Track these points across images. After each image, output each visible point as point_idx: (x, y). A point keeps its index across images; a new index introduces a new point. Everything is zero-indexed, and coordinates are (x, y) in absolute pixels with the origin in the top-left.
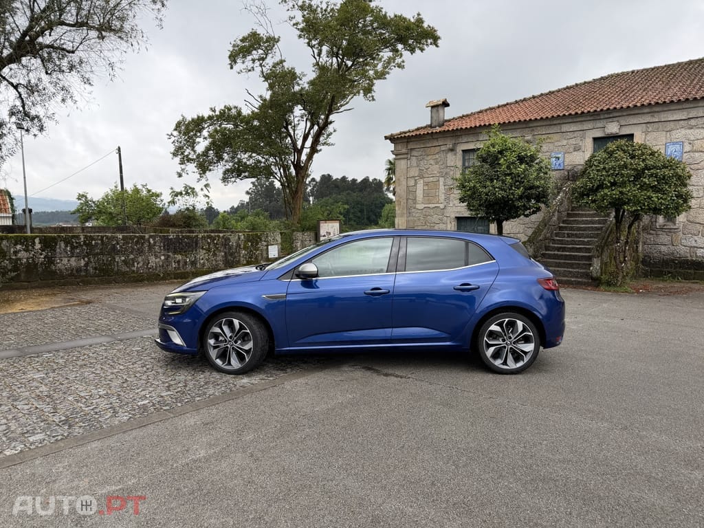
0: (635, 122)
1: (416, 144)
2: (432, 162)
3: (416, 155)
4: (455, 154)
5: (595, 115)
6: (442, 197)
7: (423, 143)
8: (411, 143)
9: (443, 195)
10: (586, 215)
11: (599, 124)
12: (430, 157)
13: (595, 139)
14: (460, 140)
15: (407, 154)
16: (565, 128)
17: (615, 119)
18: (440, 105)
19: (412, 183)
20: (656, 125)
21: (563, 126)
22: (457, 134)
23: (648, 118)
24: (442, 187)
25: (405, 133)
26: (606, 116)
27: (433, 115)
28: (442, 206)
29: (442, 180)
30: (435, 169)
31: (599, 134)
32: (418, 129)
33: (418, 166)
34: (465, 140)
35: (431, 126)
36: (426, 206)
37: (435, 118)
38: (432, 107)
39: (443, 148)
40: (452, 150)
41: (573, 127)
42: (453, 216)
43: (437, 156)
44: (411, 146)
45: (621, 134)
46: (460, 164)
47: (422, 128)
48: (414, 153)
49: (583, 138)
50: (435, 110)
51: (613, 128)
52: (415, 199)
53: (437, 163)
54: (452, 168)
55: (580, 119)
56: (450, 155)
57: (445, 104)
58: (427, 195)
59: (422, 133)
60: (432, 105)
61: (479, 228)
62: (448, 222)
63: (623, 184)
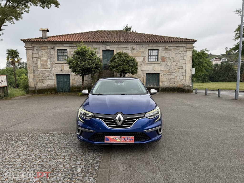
0: (114, 46)
1: (36, 44)
2: (44, 52)
3: (36, 49)
4: (54, 50)
5: (103, 43)
6: (49, 66)
7: (40, 45)
8: (34, 44)
9: (50, 66)
10: (104, 74)
11: (104, 46)
12: (43, 50)
13: (103, 50)
14: (56, 45)
15: (32, 48)
16: (94, 46)
17: (109, 45)
18: (46, 30)
19: (35, 60)
20: (119, 48)
21: (93, 45)
22: (55, 43)
23: (117, 46)
24: (49, 62)
25: (31, 39)
26: (106, 43)
27: (43, 34)
28: (50, 70)
29: (49, 60)
30: (46, 55)
31: (104, 49)
32: (36, 39)
33: (37, 53)
34: (58, 45)
35: (42, 38)
36: (42, 69)
37: (44, 35)
38: (42, 31)
39: (49, 47)
40: (53, 48)
41: (96, 46)
42: (55, 73)
43: (46, 50)
44: (33, 45)
45: (110, 49)
46: (56, 54)
47: (37, 38)
48: (35, 48)
49: (99, 50)
50: (44, 32)
51: (108, 48)
52: (37, 67)
53: (46, 53)
54: (53, 55)
55: (98, 43)
56: (52, 50)
57: (48, 31)
58: (42, 65)
59: (39, 40)
60: (42, 30)
61: (65, 78)
62: (53, 76)
63: (125, 65)
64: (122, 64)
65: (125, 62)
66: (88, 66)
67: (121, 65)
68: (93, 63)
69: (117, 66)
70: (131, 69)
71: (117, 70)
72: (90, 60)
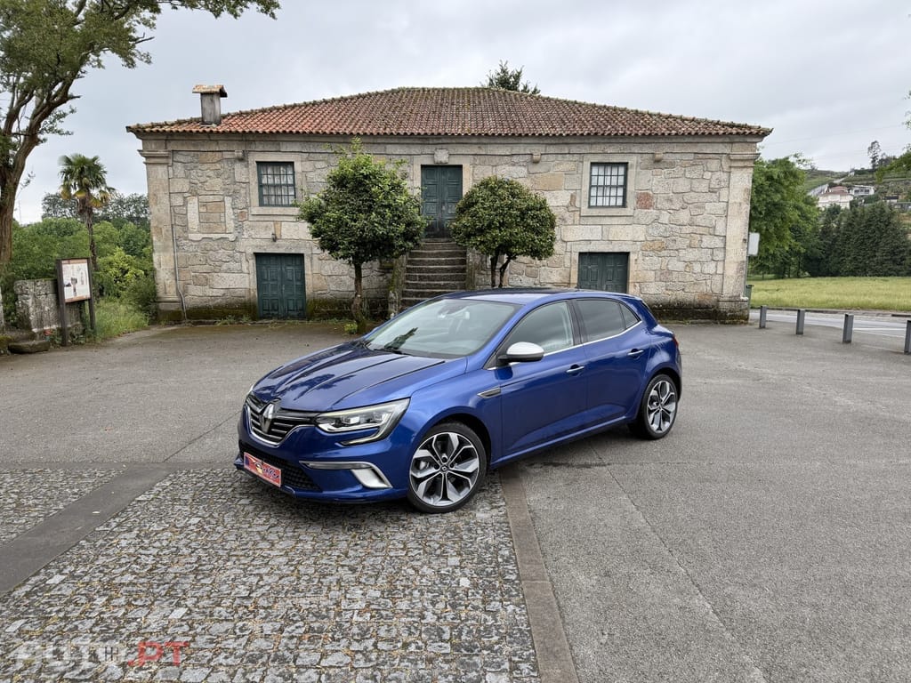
0: (463, 152)
1: (183, 145)
2: (211, 174)
3: (182, 160)
4: (247, 166)
5: (424, 139)
6: (231, 225)
7: (194, 145)
8: (172, 142)
9: (232, 222)
10: (430, 255)
11: (427, 150)
12: (206, 166)
13: (423, 167)
14: (253, 148)
15: (167, 157)
16: (391, 149)
17: (444, 146)
18: (216, 93)
19: (178, 201)
20: (483, 158)
21: (388, 146)
22: (248, 138)
23: (475, 150)
24: (229, 211)
25: (161, 126)
26: (435, 141)
27: (205, 106)
28: (231, 237)
29: (228, 200)
30: (217, 183)
31: (428, 162)
32: (180, 123)
33: (187, 178)
34: (260, 148)
35: (202, 121)
36: (206, 236)
37: (208, 110)
38: (202, 94)
39: (227, 155)
40: (241, 160)
41: (399, 150)
42: (251, 251)
43: (218, 166)
44: (172, 146)
45: (451, 163)
46: (254, 180)
47: (185, 122)
48: (178, 157)
49: (411, 164)
50: (207, 99)
51: (442, 157)
52: (186, 226)
53: (218, 176)
54: (244, 185)
55: (408, 141)
56: (238, 167)
57: (222, 94)
58: (205, 220)
59: (194, 130)
60: (203, 91)
61: (288, 268)
62: (243, 259)
63: (510, 226)
64: (502, 224)
65: (511, 215)
66: (381, 231)
67: (496, 228)
68: (396, 218)
69: (481, 231)
70: (533, 240)
71: (482, 242)
72: (386, 206)
